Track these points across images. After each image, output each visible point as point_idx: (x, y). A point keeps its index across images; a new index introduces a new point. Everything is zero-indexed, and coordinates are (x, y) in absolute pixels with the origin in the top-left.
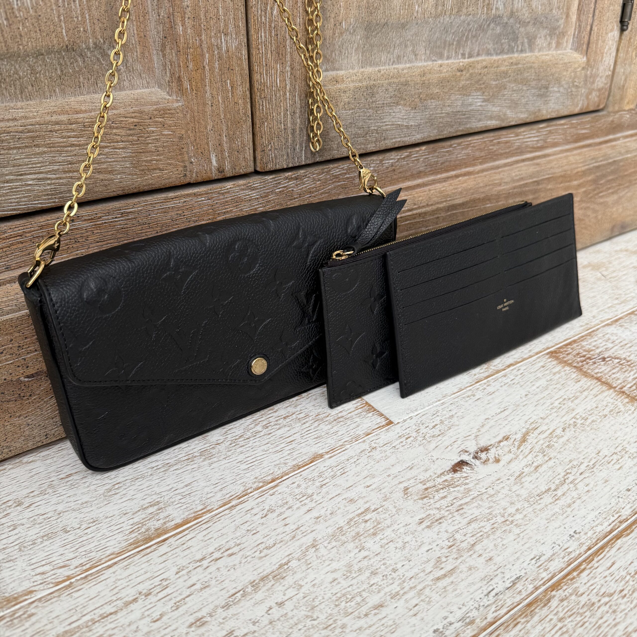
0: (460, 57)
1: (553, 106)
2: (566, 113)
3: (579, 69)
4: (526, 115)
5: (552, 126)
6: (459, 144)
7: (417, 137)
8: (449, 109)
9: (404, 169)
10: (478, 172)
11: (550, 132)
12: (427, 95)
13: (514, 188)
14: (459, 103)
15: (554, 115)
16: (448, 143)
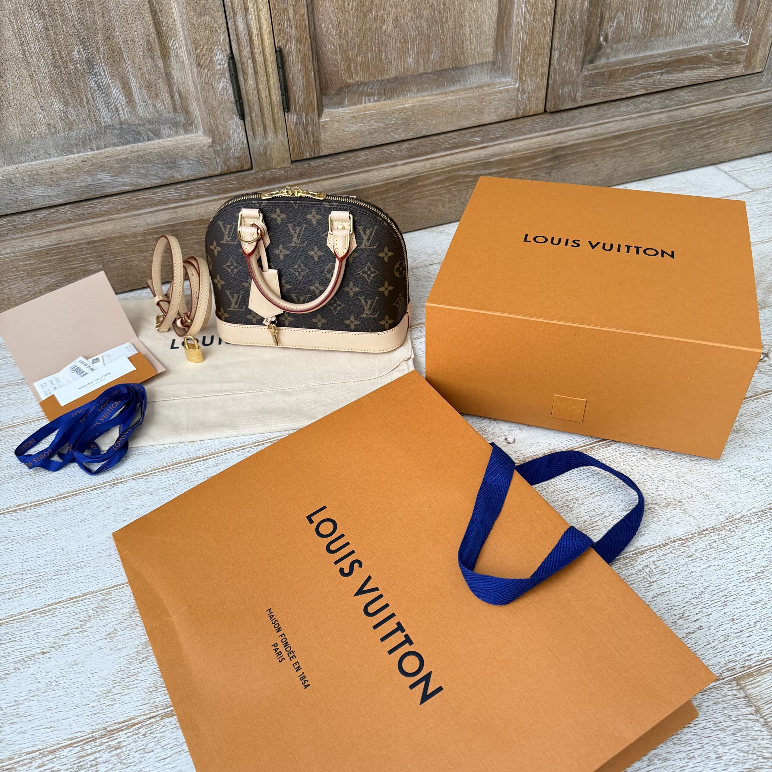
0: (89, 150)
1: (187, 173)
2: (204, 176)
3: (206, 147)
4: (160, 181)
5: (190, 185)
6: (100, 202)
7: (60, 201)
8: (80, 184)
9: (56, 218)
10: (121, 218)
11: (190, 188)
12: (58, 178)
13: (149, 230)
14: (90, 180)
15: (193, 178)
16: (90, 202)
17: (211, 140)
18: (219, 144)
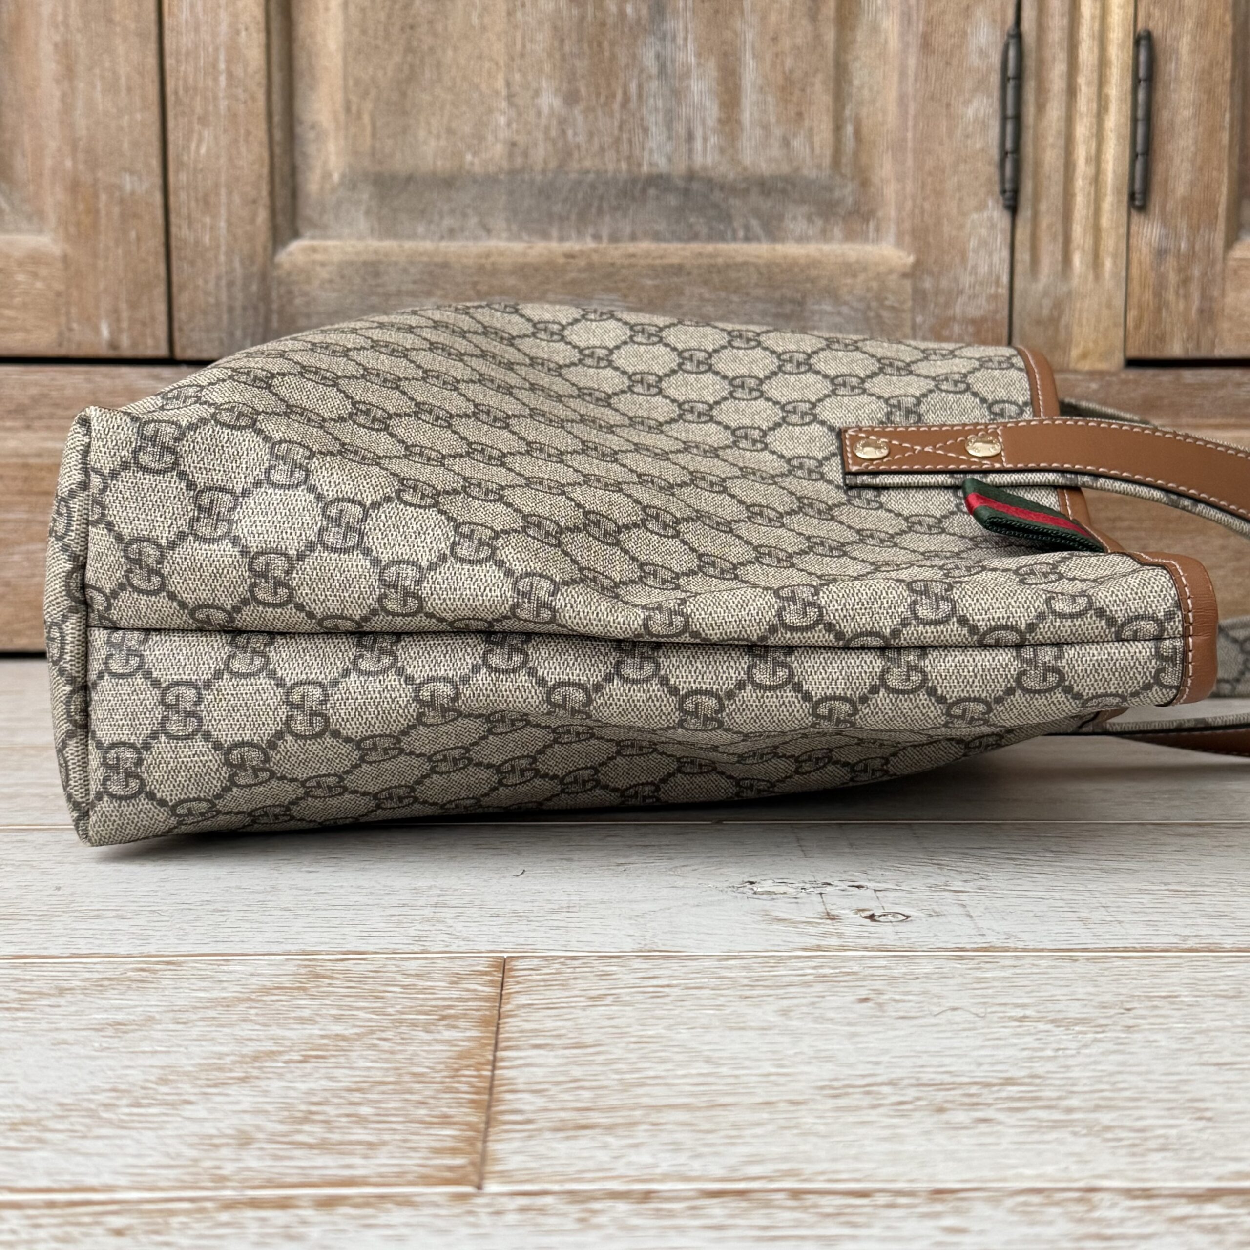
0: (589, 237)
17: (911, 259)
18: (931, 273)
